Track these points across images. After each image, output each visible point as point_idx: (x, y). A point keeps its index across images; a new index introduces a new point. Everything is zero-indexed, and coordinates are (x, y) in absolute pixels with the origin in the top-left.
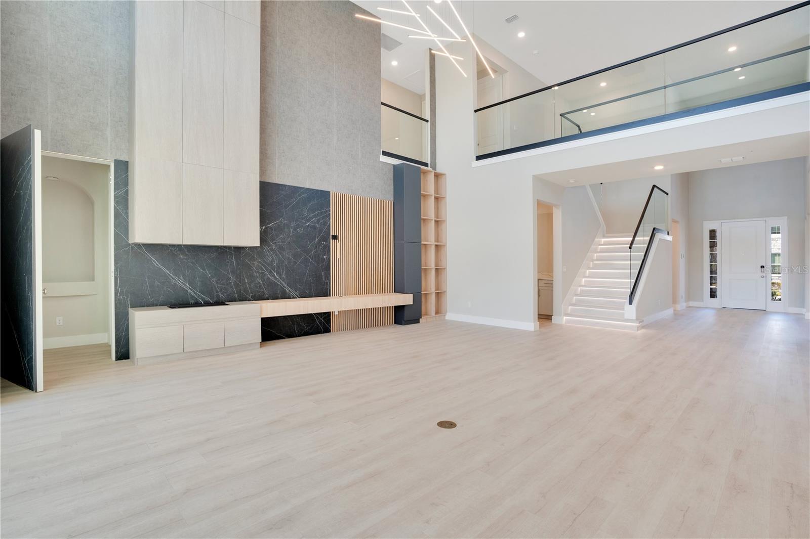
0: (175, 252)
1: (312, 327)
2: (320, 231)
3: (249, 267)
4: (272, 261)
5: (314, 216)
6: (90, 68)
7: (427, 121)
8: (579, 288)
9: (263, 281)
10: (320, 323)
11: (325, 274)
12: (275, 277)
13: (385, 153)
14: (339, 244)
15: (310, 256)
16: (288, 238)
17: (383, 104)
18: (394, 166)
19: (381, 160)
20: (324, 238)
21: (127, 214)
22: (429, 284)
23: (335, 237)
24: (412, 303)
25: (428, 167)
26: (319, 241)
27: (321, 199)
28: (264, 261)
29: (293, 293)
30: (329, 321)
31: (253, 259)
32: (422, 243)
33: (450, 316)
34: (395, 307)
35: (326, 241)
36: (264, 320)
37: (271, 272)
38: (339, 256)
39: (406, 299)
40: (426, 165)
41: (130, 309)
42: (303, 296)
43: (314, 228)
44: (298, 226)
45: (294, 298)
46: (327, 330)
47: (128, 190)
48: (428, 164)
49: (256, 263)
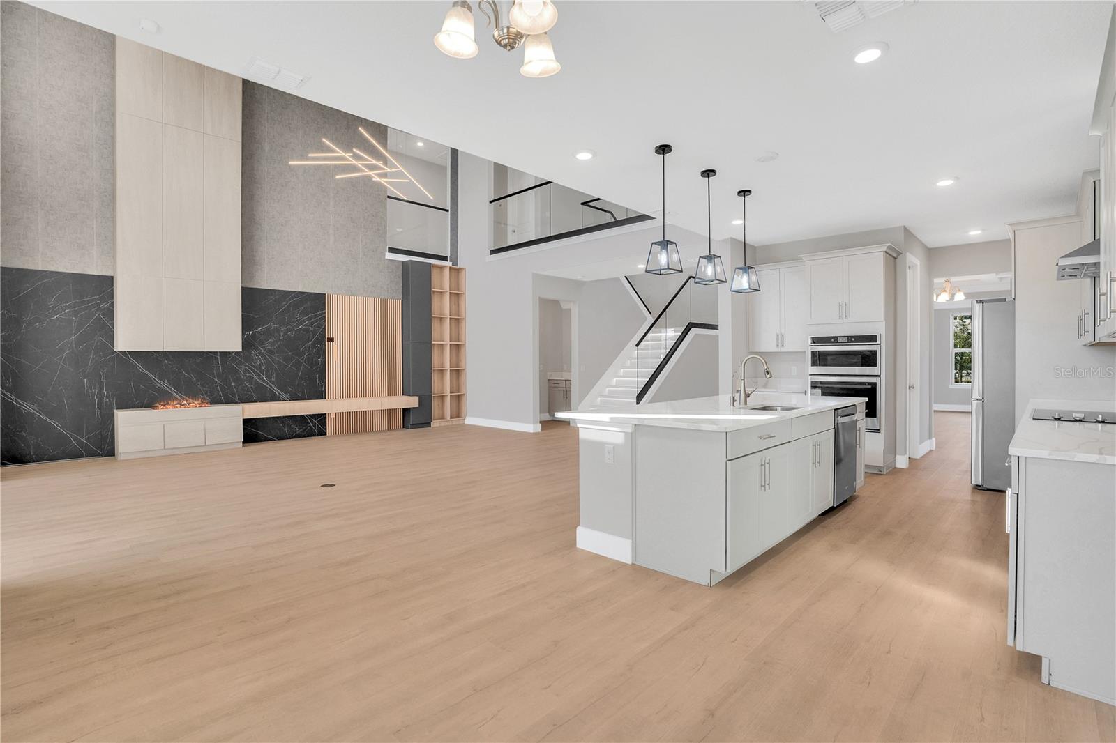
0: (159, 358)
1: (305, 430)
2: (314, 334)
3: (236, 371)
4: (261, 364)
5: (307, 320)
6: (77, 194)
7: (448, 211)
8: (607, 389)
9: (251, 384)
10: (315, 426)
11: (319, 376)
12: (264, 380)
13: (391, 250)
14: (335, 347)
15: (303, 359)
16: (277, 342)
17: (389, 197)
18: (403, 262)
19: (386, 258)
20: (319, 340)
21: (113, 324)
22: (442, 385)
23: (331, 340)
24: (418, 406)
25: (447, 261)
26: (313, 344)
27: (316, 302)
28: (252, 365)
29: (283, 395)
30: (324, 424)
31: (240, 363)
32: (433, 342)
33: (469, 421)
34: (404, 409)
35: (321, 344)
36: (246, 422)
37: (259, 376)
38: (335, 359)
39: (413, 402)
40: (445, 258)
41: (115, 411)
42: (294, 398)
43: (307, 331)
44: (289, 330)
45: (284, 400)
46: (322, 433)
47: (113, 302)
48: (447, 257)
49: (243, 367)
